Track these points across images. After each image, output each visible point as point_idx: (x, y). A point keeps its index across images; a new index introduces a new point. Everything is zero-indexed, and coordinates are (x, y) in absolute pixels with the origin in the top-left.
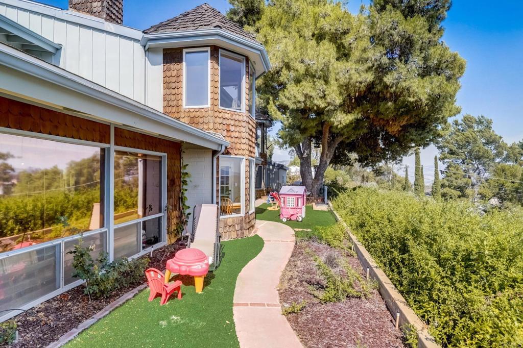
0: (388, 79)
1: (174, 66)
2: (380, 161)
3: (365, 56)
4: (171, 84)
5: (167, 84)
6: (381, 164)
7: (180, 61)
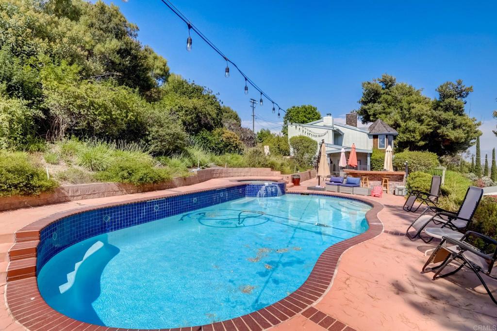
0: (439, 131)
1: (376, 139)
2: (442, 156)
3: (429, 123)
4: (375, 144)
5: (374, 143)
6: (443, 157)
7: (377, 138)
